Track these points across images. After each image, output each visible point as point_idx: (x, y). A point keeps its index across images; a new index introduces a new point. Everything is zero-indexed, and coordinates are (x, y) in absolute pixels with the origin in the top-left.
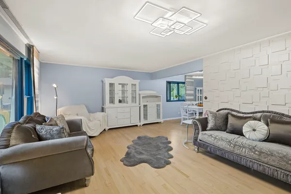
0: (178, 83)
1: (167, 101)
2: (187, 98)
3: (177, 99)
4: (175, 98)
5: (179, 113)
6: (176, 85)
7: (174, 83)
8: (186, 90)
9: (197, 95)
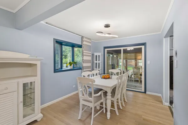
0: (73, 46)
1: (55, 71)
2: (85, 65)
3: (71, 67)
4: (69, 65)
5: (74, 86)
6: (71, 48)
7: (68, 44)
8: (83, 55)
9: (95, 62)
